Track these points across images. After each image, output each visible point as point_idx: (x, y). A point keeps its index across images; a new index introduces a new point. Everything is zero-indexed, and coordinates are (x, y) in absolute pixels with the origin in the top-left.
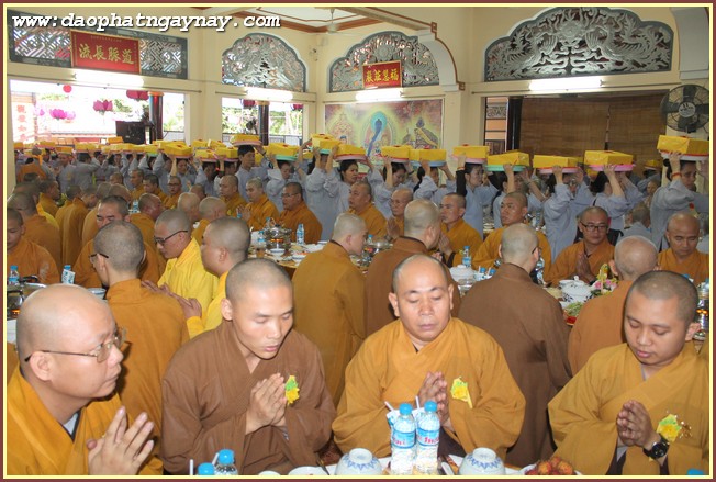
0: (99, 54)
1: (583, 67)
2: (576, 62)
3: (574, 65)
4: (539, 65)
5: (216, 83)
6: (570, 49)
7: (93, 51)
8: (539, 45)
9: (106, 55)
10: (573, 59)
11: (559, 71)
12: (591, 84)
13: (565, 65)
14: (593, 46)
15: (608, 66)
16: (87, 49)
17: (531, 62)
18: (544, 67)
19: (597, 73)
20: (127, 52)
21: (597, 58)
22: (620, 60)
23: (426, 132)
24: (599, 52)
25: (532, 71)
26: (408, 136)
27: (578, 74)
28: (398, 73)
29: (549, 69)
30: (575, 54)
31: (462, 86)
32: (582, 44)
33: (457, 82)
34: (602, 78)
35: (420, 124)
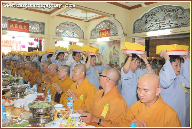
0: (16, 27)
1: (165, 26)
2: (162, 25)
3: (161, 26)
4: (150, 27)
5: (53, 36)
6: (160, 21)
7: (14, 26)
8: (150, 20)
9: (18, 27)
10: (161, 24)
11: (156, 29)
12: (167, 32)
13: (159, 26)
14: (168, 19)
15: (173, 25)
16: (12, 25)
17: (147, 26)
18: (151, 28)
19: (169, 28)
20: (25, 26)
21: (169, 23)
22: (177, 23)
23: (116, 50)
24: (170, 21)
25: (148, 29)
26: (111, 52)
27: (163, 29)
28: (108, 32)
29: (153, 28)
30: (162, 23)
31: (125, 35)
32: (164, 19)
33: (123, 33)
34: (171, 30)
35: (114, 48)
